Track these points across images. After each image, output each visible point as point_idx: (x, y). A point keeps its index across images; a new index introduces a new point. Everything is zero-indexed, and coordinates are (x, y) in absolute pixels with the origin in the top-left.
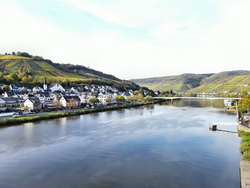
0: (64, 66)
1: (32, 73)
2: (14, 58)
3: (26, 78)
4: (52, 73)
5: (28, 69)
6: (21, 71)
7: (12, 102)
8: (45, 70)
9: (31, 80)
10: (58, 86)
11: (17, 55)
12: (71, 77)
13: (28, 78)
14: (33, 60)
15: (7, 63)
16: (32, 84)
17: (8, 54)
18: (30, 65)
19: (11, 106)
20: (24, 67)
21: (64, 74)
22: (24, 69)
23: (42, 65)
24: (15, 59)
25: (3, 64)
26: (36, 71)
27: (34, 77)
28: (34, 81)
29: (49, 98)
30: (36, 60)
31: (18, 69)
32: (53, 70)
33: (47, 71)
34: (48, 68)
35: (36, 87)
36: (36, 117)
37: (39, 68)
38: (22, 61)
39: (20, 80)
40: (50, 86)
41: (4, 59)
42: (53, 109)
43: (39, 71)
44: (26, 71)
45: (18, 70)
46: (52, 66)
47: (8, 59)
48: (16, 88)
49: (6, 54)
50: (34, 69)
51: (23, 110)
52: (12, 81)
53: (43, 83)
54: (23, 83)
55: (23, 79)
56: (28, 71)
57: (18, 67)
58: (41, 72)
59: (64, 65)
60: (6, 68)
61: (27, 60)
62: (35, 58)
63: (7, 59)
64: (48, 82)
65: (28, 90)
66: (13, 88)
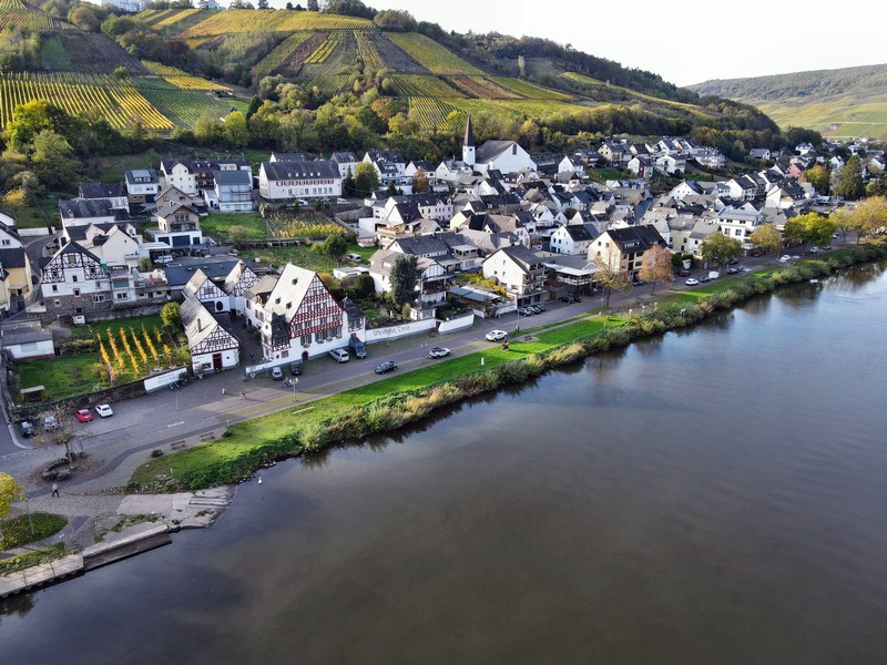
0: (480, 44)
1: (395, 89)
2: (322, 27)
4: (458, 83)
5: (380, 73)
8: (431, 69)
9: (416, 129)
10: (515, 153)
11: (329, 12)
12: (526, 98)
13: (406, 119)
14: (385, 29)
15: (307, 47)
16: (424, 145)
17: (294, 6)
18: (381, 54)
20: (363, 63)
21: (496, 85)
22: (367, 72)
23: (415, 47)
24: (325, 31)
25: (294, 53)
26: (404, 78)
30: (392, 30)
31: (346, 74)
32: (456, 71)
33: (441, 77)
34: (442, 63)
35: (450, 163)
37: (411, 63)
38: (350, 36)
39: (385, 128)
40: (480, 150)
41: (294, 32)
43: (414, 79)
44: (377, 80)
45: (351, 78)
47: (306, 30)
48: (391, 172)
49: (289, 6)
50: (398, 71)
52: (362, 134)
55: (393, 123)
56: (381, 80)
57: (343, 62)
58: (422, 80)
59: (480, 40)
60: (308, 69)
61: (361, 29)
62: (388, 22)
63: (301, 31)
65: (427, 175)
66: (383, 171)
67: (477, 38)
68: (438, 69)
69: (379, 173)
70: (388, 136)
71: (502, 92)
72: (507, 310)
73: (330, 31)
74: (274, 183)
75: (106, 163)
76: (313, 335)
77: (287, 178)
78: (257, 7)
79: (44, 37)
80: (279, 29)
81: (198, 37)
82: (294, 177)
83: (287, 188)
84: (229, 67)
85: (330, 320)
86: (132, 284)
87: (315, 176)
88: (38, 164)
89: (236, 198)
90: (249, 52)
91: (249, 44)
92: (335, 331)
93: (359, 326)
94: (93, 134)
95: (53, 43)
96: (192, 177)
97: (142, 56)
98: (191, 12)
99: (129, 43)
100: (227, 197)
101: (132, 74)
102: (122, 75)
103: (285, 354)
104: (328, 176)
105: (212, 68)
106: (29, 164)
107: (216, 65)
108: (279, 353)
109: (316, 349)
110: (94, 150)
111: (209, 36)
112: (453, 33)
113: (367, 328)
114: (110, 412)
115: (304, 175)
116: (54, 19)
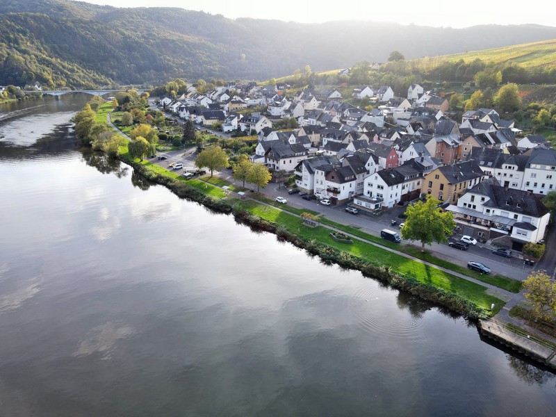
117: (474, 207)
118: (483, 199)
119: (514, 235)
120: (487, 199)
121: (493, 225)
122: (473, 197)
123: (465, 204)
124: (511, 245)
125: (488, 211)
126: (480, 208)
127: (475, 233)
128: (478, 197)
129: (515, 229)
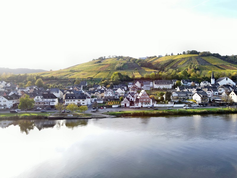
0: (234, 58)
1: (199, 69)
3: (194, 73)
4: (220, 67)
5: (196, 65)
6: (190, 67)
7: (183, 95)
8: (212, 64)
9: (199, 75)
10: (227, 80)
11: (187, 54)
13: (196, 73)
14: (200, 56)
15: (179, 62)
16: (200, 79)
17: (180, 54)
18: (198, 61)
19: (182, 98)
20: (192, 64)
21: (234, 66)
22: (192, 65)
23: (209, 59)
24: (185, 58)
25: (176, 63)
26: (203, 66)
27: (201, 72)
28: (202, 76)
29: (216, 93)
30: (203, 56)
31: (187, 66)
32: (221, 64)
33: (215, 66)
34: (217, 62)
35: (204, 82)
36: (204, 110)
37: (207, 63)
38: (191, 58)
39: (190, 75)
40: (217, 80)
41: (177, 59)
42: (221, 103)
43: (206, 66)
44: (194, 67)
46: (220, 60)
48: (186, 83)
49: (178, 54)
50: (202, 65)
51: (192, 103)
52: (183, 77)
53: (211, 78)
54: (191, 78)
55: (192, 74)
56: (196, 67)
57: (187, 64)
58: (209, 66)
60: (178, 66)
61: (194, 57)
62: (202, 54)
63: (179, 59)
64: (215, 76)
65: (196, 84)
66: (183, 83)
67: (234, 56)
68: (215, 64)
69: (182, 83)
70: (190, 77)
71: (235, 68)
72: (195, 106)
73: (186, 58)
74: (156, 85)
75: (126, 83)
76: (144, 103)
77: (159, 84)
78: (171, 55)
79: (125, 64)
80: (174, 59)
81: (156, 62)
82: (160, 84)
83: (159, 86)
84: (160, 67)
85: (148, 100)
86: (118, 95)
87: (166, 84)
88: (114, 82)
89: (147, 87)
90: (165, 64)
91: (166, 62)
92: (149, 103)
93: (155, 103)
94: (125, 78)
95: (126, 65)
96: (140, 84)
97: (142, 66)
98: (156, 58)
99: (139, 64)
100: (145, 87)
101: (138, 69)
102: (136, 70)
103: (138, 105)
104: (168, 84)
105: (156, 68)
106: (112, 82)
107: (157, 67)
108: (136, 105)
109: (144, 106)
110: (125, 80)
111: (158, 62)
112: (227, 56)
113: (157, 104)
114: (105, 108)
115: (163, 83)
116: (128, 61)
117: (39, 100)
118: (41, 97)
119: (51, 104)
120: (42, 97)
121: (45, 104)
122: (38, 97)
123: (36, 100)
124: (50, 107)
125: (43, 100)
126: (41, 100)
127: (40, 107)
128: (39, 97)
129: (51, 103)
